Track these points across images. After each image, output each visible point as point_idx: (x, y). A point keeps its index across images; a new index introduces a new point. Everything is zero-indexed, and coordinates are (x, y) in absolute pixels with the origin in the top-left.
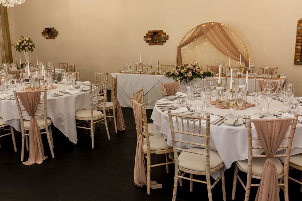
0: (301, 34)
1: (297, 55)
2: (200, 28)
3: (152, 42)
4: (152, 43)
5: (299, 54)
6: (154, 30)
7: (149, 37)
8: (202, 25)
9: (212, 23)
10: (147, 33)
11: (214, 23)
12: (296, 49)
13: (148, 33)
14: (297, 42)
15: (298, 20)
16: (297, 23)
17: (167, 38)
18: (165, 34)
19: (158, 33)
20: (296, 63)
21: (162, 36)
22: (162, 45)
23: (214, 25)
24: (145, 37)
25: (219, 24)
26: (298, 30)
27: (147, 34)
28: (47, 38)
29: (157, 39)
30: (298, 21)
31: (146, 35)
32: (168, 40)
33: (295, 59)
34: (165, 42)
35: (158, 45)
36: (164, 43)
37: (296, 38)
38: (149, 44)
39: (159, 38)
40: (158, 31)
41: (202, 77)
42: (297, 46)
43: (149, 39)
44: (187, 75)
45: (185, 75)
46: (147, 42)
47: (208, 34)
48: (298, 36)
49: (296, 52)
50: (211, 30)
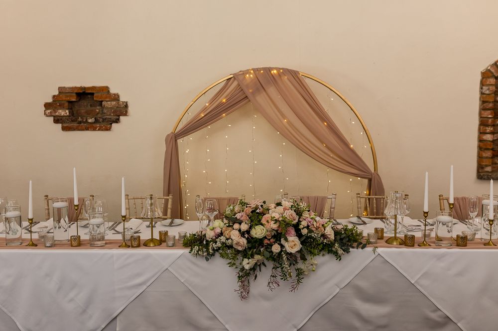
0: (491, 105)
1: (484, 155)
2: (235, 83)
3: (73, 121)
4: (75, 125)
5: (488, 154)
6: (78, 85)
7: (61, 106)
8: (244, 73)
9: (273, 69)
10: (57, 93)
11: (278, 69)
12: (480, 140)
13: (59, 92)
14: (483, 123)
15: (483, 68)
16: (479, 78)
17: (122, 110)
18: (116, 97)
19: (92, 94)
20: (482, 175)
21: (108, 104)
22: (108, 129)
23: (279, 75)
24: (47, 106)
25: (294, 74)
26: (482, 93)
27: (54, 96)
29: (89, 113)
30: (483, 74)
31: (50, 100)
32: (126, 114)
33: (480, 167)
34: (117, 121)
35: (94, 129)
36: (114, 125)
37: (480, 114)
38: (64, 129)
39: (93, 108)
40: (94, 88)
41: (340, 252)
42: (481, 133)
43: (63, 112)
44: (282, 246)
45: (276, 248)
46: (57, 120)
47: (261, 99)
48: (483, 109)
49: (480, 148)
50: (272, 90)
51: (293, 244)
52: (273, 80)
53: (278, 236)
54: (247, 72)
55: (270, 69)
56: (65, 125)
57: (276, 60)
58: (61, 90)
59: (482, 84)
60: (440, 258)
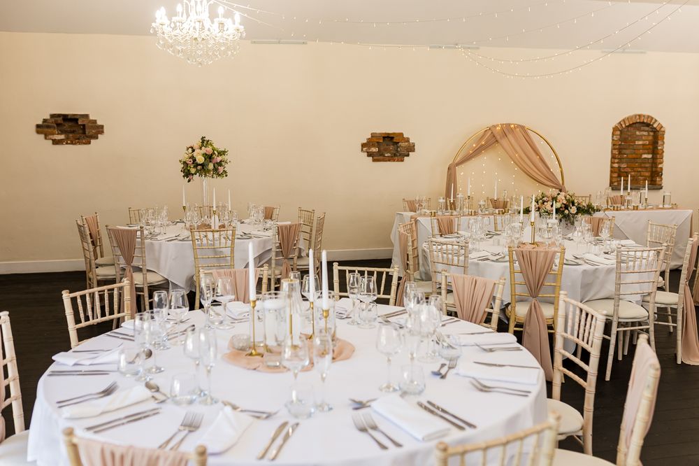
0: (617, 147)
1: (613, 176)
2: (490, 132)
3: (380, 155)
4: (381, 157)
5: (615, 175)
6: (384, 132)
7: (373, 146)
8: (495, 126)
9: (511, 124)
10: (370, 137)
11: (514, 125)
12: (612, 167)
13: (372, 136)
14: (613, 157)
15: (613, 126)
16: (612, 131)
17: (411, 148)
18: (407, 140)
19: (392, 138)
20: (612, 187)
21: (403, 144)
22: (402, 161)
23: (515, 128)
24: (363, 145)
25: (522, 127)
26: (613, 140)
27: (368, 139)
28: (56, 142)
29: (387, 151)
30: (613, 128)
31: (365, 142)
32: (414, 151)
33: (611, 183)
34: (408, 155)
36: (405, 158)
37: (612, 151)
38: (374, 160)
40: (394, 133)
42: (612, 163)
43: (375, 150)
44: (569, 211)
45: (566, 212)
46: (370, 155)
47: (504, 142)
48: (613, 149)
49: (612, 172)
50: (510, 136)
51: (573, 210)
52: (512, 131)
53: (566, 207)
54: (498, 125)
55: (509, 125)
56: (375, 158)
57: (515, 119)
58: (373, 135)
59: (613, 134)
60: (629, 215)
